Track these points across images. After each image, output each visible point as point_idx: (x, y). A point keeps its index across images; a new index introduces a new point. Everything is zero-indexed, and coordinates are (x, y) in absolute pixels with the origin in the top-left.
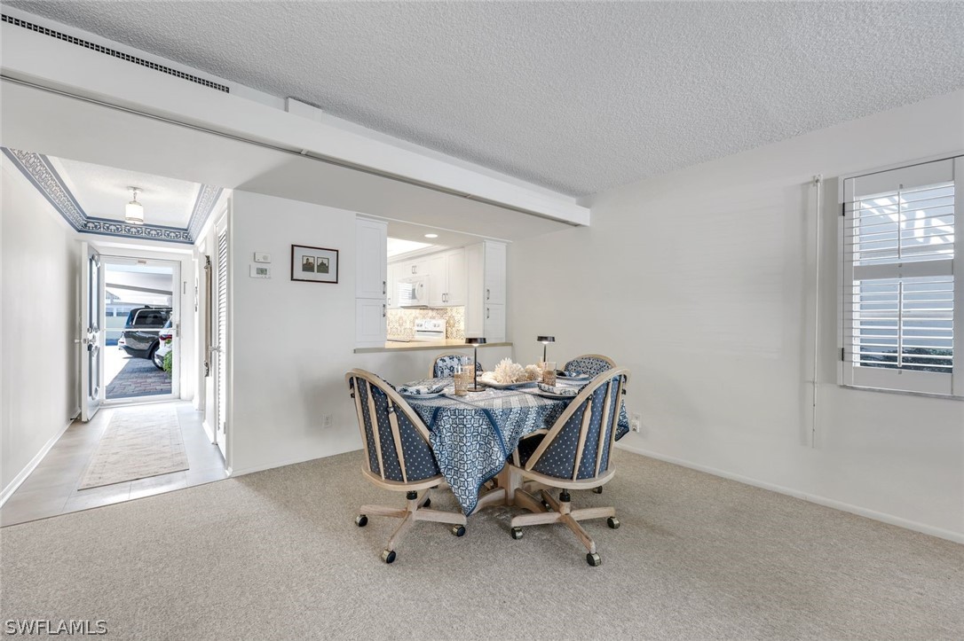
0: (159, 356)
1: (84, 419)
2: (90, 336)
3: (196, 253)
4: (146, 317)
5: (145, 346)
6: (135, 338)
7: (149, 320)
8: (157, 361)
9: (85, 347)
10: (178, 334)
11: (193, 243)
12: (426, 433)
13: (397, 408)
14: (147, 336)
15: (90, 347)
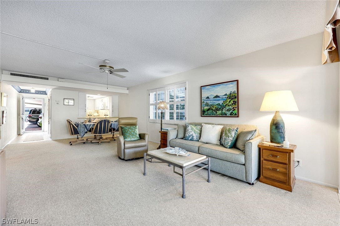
0: (39, 123)
1: (21, 134)
2: (22, 116)
3: (47, 97)
4: (35, 112)
5: (35, 120)
6: (32, 118)
7: (36, 113)
8: (38, 124)
9: (21, 118)
10: (43, 116)
11: (47, 94)
12: (76, 128)
13: (72, 124)
14: (35, 117)
15: (22, 119)
